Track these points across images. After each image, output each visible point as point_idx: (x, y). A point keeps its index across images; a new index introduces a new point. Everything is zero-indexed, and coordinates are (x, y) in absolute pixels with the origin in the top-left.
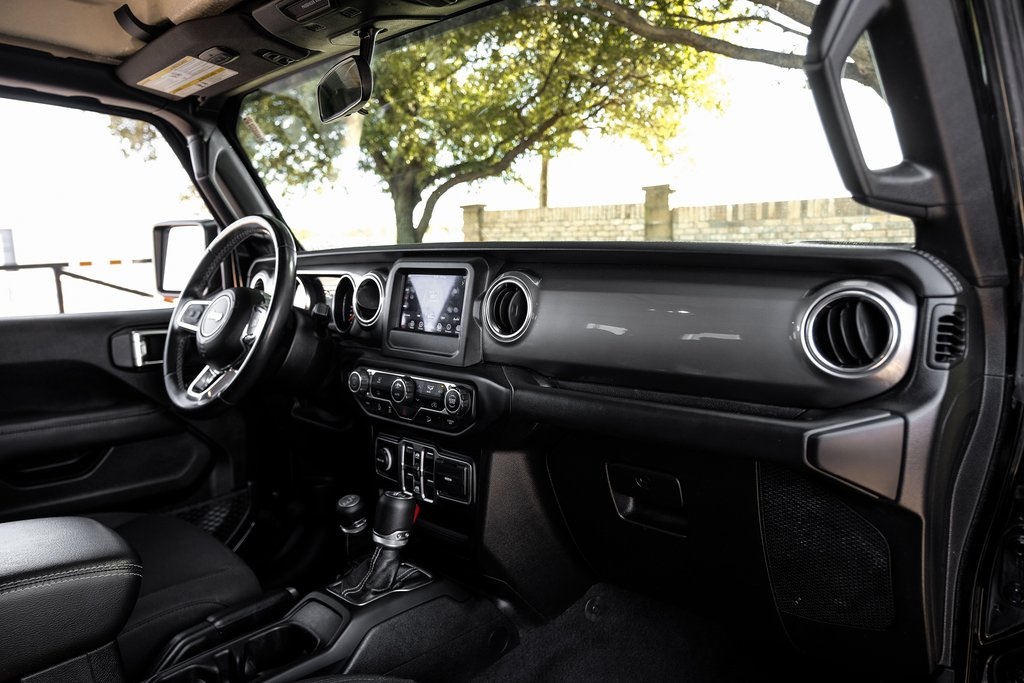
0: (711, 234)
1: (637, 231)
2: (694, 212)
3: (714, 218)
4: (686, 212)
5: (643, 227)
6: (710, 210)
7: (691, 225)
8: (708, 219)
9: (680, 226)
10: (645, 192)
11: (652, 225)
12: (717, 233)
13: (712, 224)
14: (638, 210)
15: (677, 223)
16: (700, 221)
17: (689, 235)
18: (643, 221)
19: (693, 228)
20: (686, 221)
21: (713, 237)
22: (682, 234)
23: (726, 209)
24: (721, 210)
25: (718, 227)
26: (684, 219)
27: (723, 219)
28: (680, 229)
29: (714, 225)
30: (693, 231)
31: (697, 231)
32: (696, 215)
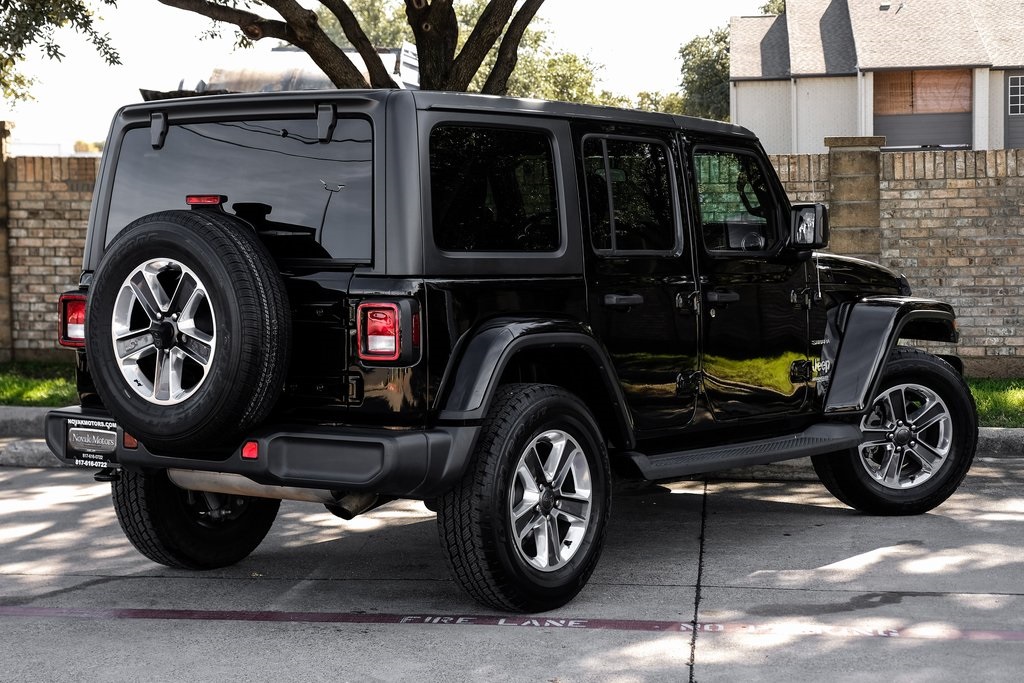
0: (71, 201)
2: (43, 167)
3: (76, 177)
4: (30, 166)
6: (69, 164)
7: (39, 185)
8: (64, 178)
9: (21, 186)
12: (81, 200)
13: (73, 186)
15: (16, 182)
16: (52, 181)
17: (36, 201)
19: (42, 191)
20: (30, 179)
21: (74, 206)
22: (24, 200)
23: (94, 164)
24: (86, 164)
25: (82, 190)
26: (26, 176)
27: (90, 179)
28: (20, 191)
29: (75, 188)
30: (43, 196)
31: (50, 196)
32: (46, 171)
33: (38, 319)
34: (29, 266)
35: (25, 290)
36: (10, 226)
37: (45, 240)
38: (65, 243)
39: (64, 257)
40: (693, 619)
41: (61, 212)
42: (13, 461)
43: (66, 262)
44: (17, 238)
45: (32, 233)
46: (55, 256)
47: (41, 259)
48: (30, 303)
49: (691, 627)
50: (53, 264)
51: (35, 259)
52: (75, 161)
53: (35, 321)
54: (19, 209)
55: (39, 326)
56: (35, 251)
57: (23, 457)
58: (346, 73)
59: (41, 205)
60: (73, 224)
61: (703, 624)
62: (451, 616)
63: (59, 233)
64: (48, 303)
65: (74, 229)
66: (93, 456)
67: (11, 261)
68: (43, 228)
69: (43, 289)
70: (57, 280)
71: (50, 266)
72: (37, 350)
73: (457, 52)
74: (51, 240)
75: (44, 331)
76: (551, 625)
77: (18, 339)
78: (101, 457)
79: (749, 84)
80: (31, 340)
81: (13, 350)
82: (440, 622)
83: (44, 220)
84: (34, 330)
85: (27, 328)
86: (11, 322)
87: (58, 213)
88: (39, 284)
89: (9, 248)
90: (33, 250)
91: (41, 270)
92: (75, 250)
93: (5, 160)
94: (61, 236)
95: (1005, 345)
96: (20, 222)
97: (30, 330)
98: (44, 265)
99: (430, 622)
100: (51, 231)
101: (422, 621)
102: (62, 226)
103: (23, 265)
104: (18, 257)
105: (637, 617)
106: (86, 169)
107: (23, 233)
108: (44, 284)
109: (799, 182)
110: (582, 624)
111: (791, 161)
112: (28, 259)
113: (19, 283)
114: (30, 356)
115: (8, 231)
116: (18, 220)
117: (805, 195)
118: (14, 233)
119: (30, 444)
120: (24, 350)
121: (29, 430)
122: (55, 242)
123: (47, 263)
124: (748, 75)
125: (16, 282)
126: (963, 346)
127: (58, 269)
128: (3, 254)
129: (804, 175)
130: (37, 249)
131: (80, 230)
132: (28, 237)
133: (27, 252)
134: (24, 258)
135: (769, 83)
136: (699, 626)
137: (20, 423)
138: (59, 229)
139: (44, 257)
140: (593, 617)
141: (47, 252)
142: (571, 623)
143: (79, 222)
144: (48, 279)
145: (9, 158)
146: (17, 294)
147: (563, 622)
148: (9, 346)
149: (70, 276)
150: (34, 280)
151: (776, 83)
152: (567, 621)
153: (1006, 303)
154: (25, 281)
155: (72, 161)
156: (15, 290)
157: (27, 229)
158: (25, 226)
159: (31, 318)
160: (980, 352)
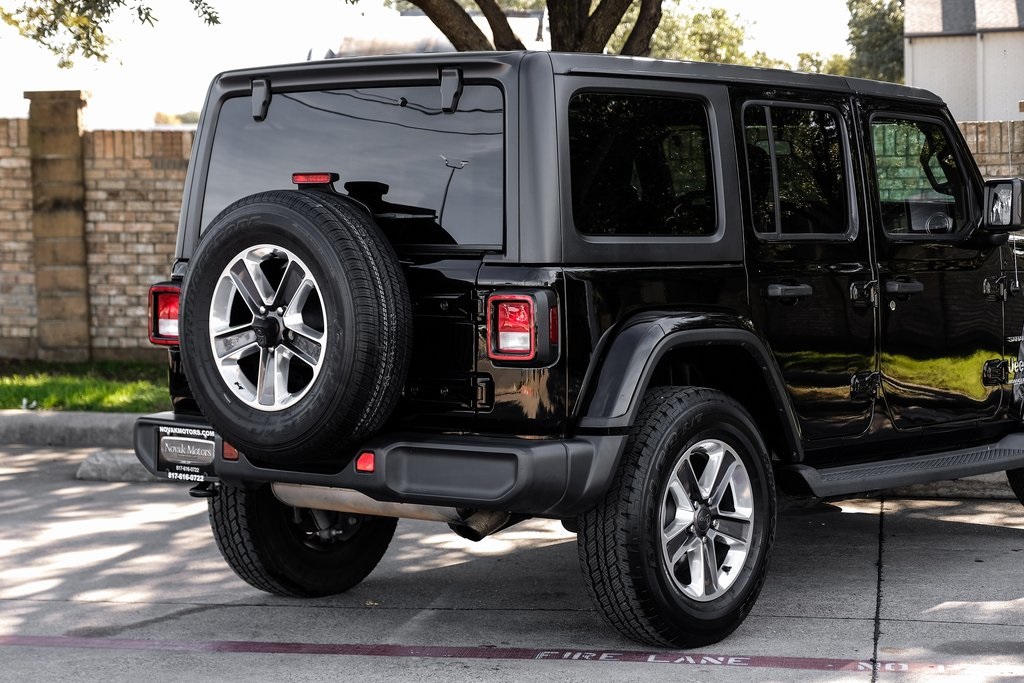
0: (155, 180)
1: (14, 170)
2: (123, 142)
3: (160, 154)
4: (109, 141)
5: (25, 163)
6: (153, 138)
7: (119, 163)
8: (148, 154)
9: (99, 164)
10: (28, 101)
11: (44, 162)
12: (166, 179)
13: (157, 163)
14: (12, 133)
15: (93, 159)
16: (134, 157)
17: (116, 180)
18: (27, 152)
19: (122, 168)
20: (110, 155)
21: (159, 185)
22: (102, 179)
23: (181, 138)
24: (172, 138)
25: (168, 168)
26: (104, 152)
27: (177, 155)
28: (98, 169)
29: (160, 164)
30: (123, 174)
31: (131, 174)
32: (127, 147)
33: (118, 313)
34: (109, 255)
35: (104, 281)
36: (87, 208)
37: (127, 225)
38: (148, 227)
39: (147, 243)
40: (872, 657)
41: (144, 193)
42: (94, 474)
43: (150, 249)
44: (95, 222)
45: (112, 217)
46: (138, 242)
47: (121, 246)
48: (109, 296)
49: (870, 667)
50: (135, 251)
51: (115, 246)
52: (160, 135)
53: (115, 316)
54: (97, 189)
55: (120, 322)
56: (115, 237)
57: (105, 470)
58: (467, 33)
59: (121, 185)
60: (158, 206)
61: (883, 663)
62: (593, 652)
63: (142, 217)
64: (131, 296)
65: (159, 212)
66: (188, 469)
67: (87, 248)
68: (125, 211)
69: (124, 280)
70: (140, 269)
71: (132, 253)
72: (118, 349)
73: (593, 9)
74: (133, 225)
75: (126, 328)
76: (708, 663)
77: (97, 336)
78: (197, 470)
79: (926, 40)
80: (111, 338)
81: (91, 348)
82: (581, 658)
83: (125, 202)
84: (113, 326)
85: (106, 324)
86: (88, 317)
87: (141, 195)
88: (119, 274)
89: (85, 234)
90: (113, 236)
91: (122, 259)
92: (159, 236)
93: (81, 133)
94: (144, 219)
96: (98, 205)
97: (111, 325)
98: (125, 253)
99: (570, 658)
100: (133, 215)
101: (560, 657)
102: (145, 209)
103: (102, 252)
104: (96, 244)
105: (807, 655)
106: (172, 144)
107: (101, 216)
108: (126, 273)
109: (989, 153)
110: (743, 661)
111: (980, 129)
112: (107, 246)
113: (97, 273)
114: (110, 355)
115: (85, 214)
116: (95, 201)
117: (996, 169)
118: (92, 216)
119: (113, 455)
120: (103, 349)
121: (112, 439)
122: (137, 227)
123: (129, 250)
124: (926, 30)
125: (93, 271)
127: (142, 257)
128: (80, 241)
129: (995, 145)
130: (117, 235)
131: (166, 213)
132: (107, 221)
133: (106, 238)
134: (103, 245)
135: (950, 40)
136: (879, 665)
137: (101, 431)
138: (142, 212)
139: (125, 244)
140: (756, 654)
141: (129, 238)
142: (731, 660)
143: (165, 204)
144: (130, 268)
145: (85, 133)
146: (95, 286)
147: (722, 659)
148: (86, 344)
149: (154, 265)
150: (114, 270)
151: (959, 39)
152: (727, 658)
154: (104, 271)
155: (157, 135)
156: (93, 280)
157: (106, 212)
158: (104, 208)
159: (111, 313)
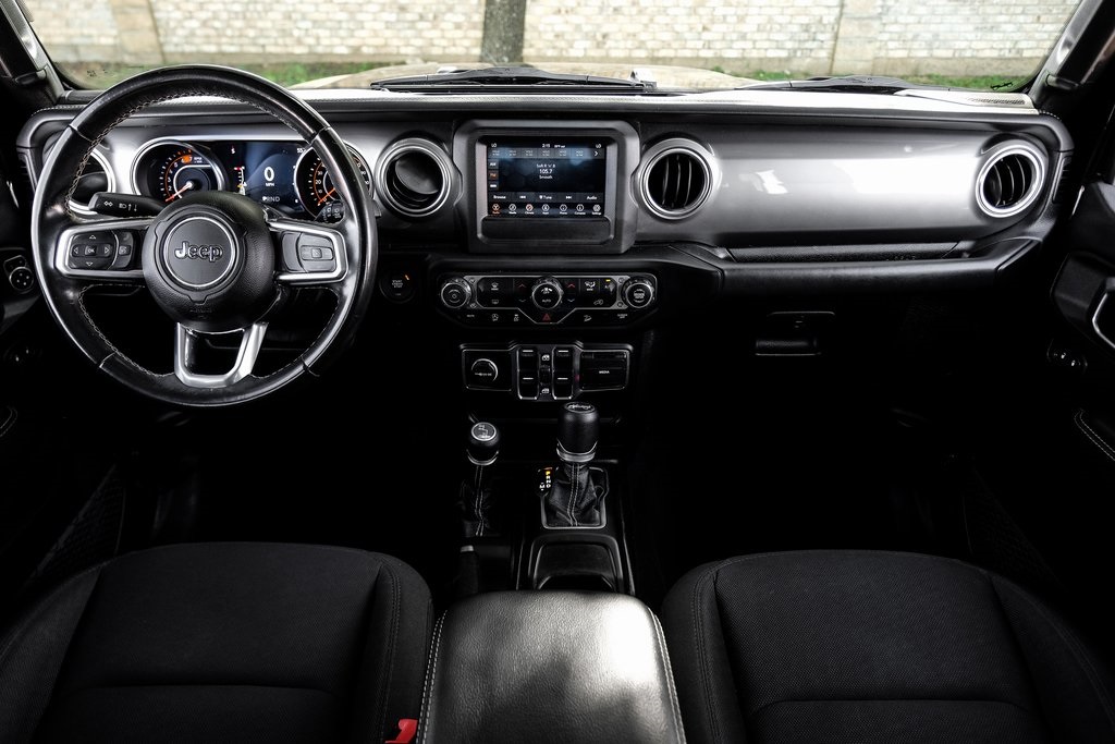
95: (970, 48)
126: (938, 48)
153: (980, 12)
160: (949, 54)
